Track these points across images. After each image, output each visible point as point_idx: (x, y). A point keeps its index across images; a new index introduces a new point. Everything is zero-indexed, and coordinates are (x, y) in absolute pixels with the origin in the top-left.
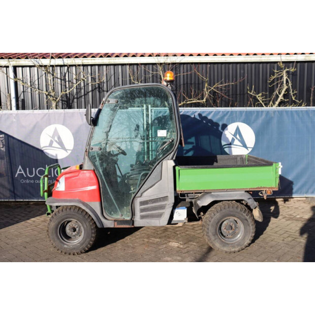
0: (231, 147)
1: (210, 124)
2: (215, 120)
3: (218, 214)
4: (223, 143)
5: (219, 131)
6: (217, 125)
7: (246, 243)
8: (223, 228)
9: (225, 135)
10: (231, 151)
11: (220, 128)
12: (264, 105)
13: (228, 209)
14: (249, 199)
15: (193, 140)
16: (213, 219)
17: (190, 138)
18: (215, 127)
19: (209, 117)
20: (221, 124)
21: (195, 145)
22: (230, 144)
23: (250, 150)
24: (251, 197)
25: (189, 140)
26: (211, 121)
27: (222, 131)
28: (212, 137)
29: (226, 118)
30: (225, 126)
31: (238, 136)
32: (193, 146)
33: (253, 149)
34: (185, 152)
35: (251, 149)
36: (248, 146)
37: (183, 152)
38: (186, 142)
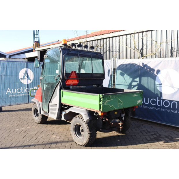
0: (161, 86)
1: (148, 70)
2: (152, 67)
4: (157, 83)
5: (154, 74)
6: (153, 70)
9: (158, 77)
10: (161, 89)
11: (155, 73)
13: (78, 119)
14: (84, 115)
15: (137, 79)
17: (136, 78)
18: (152, 72)
19: (149, 65)
20: (156, 69)
21: (138, 83)
22: (161, 84)
23: (176, 90)
25: (135, 80)
26: (149, 68)
27: (156, 74)
28: (149, 78)
29: (160, 65)
30: (158, 71)
31: (167, 79)
32: (138, 84)
34: (132, 87)
36: (174, 87)
37: (131, 87)
38: (133, 81)
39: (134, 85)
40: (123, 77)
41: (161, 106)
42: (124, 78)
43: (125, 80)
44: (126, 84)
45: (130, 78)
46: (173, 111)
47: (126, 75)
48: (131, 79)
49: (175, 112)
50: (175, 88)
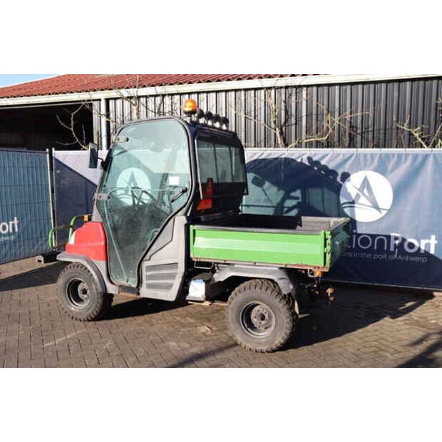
0: (354, 207)
1: (323, 172)
2: (331, 166)
3: (240, 295)
4: (343, 200)
5: (338, 182)
6: (334, 173)
7: (277, 342)
8: (253, 315)
9: (346, 188)
10: (353, 212)
11: (339, 179)
12: (425, 146)
13: (254, 290)
14: (281, 279)
15: (298, 193)
16: (234, 301)
17: (294, 191)
18: (331, 177)
19: (323, 162)
20: (340, 172)
21: (300, 200)
22: (353, 202)
23: (384, 212)
24: (287, 277)
25: (293, 194)
26: (325, 168)
27: (341, 182)
28: (326, 191)
29: (348, 164)
30: (346, 176)
31: (365, 192)
32: (298, 203)
33: (389, 211)
34: (285, 209)
35: (386, 212)
36: (380, 207)
37: (283, 210)
38: (287, 197)
39: (290, 206)
40: (260, 189)
41: (354, 247)
42: (263, 190)
43: (266, 194)
44: (269, 204)
45: (279, 190)
46: (378, 256)
47: (267, 184)
48: (282, 193)
49: (383, 257)
50: (382, 211)
